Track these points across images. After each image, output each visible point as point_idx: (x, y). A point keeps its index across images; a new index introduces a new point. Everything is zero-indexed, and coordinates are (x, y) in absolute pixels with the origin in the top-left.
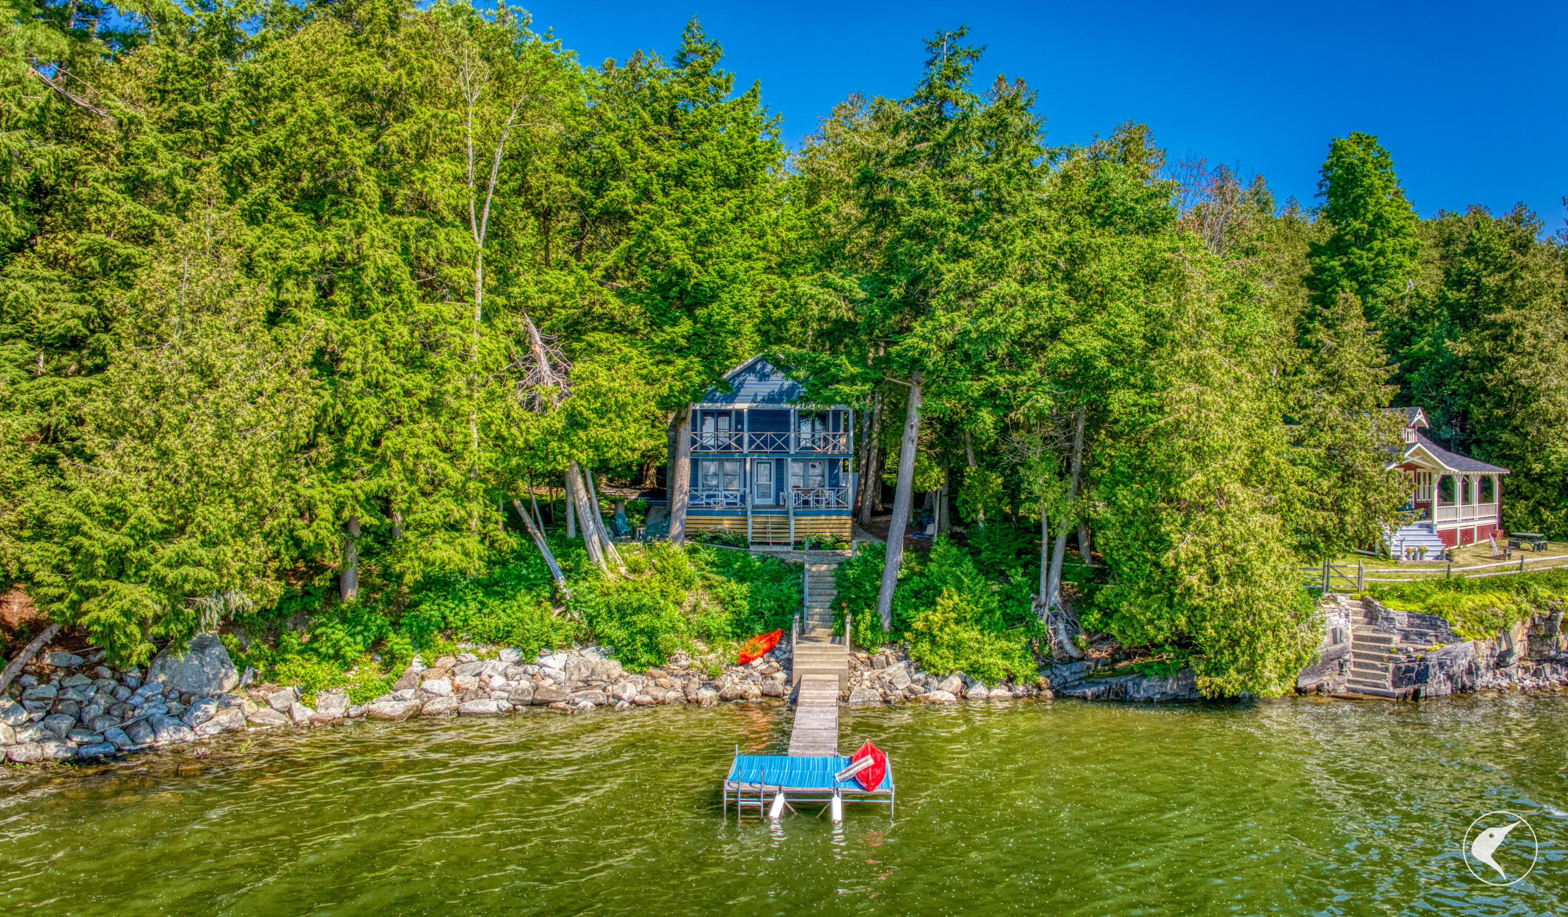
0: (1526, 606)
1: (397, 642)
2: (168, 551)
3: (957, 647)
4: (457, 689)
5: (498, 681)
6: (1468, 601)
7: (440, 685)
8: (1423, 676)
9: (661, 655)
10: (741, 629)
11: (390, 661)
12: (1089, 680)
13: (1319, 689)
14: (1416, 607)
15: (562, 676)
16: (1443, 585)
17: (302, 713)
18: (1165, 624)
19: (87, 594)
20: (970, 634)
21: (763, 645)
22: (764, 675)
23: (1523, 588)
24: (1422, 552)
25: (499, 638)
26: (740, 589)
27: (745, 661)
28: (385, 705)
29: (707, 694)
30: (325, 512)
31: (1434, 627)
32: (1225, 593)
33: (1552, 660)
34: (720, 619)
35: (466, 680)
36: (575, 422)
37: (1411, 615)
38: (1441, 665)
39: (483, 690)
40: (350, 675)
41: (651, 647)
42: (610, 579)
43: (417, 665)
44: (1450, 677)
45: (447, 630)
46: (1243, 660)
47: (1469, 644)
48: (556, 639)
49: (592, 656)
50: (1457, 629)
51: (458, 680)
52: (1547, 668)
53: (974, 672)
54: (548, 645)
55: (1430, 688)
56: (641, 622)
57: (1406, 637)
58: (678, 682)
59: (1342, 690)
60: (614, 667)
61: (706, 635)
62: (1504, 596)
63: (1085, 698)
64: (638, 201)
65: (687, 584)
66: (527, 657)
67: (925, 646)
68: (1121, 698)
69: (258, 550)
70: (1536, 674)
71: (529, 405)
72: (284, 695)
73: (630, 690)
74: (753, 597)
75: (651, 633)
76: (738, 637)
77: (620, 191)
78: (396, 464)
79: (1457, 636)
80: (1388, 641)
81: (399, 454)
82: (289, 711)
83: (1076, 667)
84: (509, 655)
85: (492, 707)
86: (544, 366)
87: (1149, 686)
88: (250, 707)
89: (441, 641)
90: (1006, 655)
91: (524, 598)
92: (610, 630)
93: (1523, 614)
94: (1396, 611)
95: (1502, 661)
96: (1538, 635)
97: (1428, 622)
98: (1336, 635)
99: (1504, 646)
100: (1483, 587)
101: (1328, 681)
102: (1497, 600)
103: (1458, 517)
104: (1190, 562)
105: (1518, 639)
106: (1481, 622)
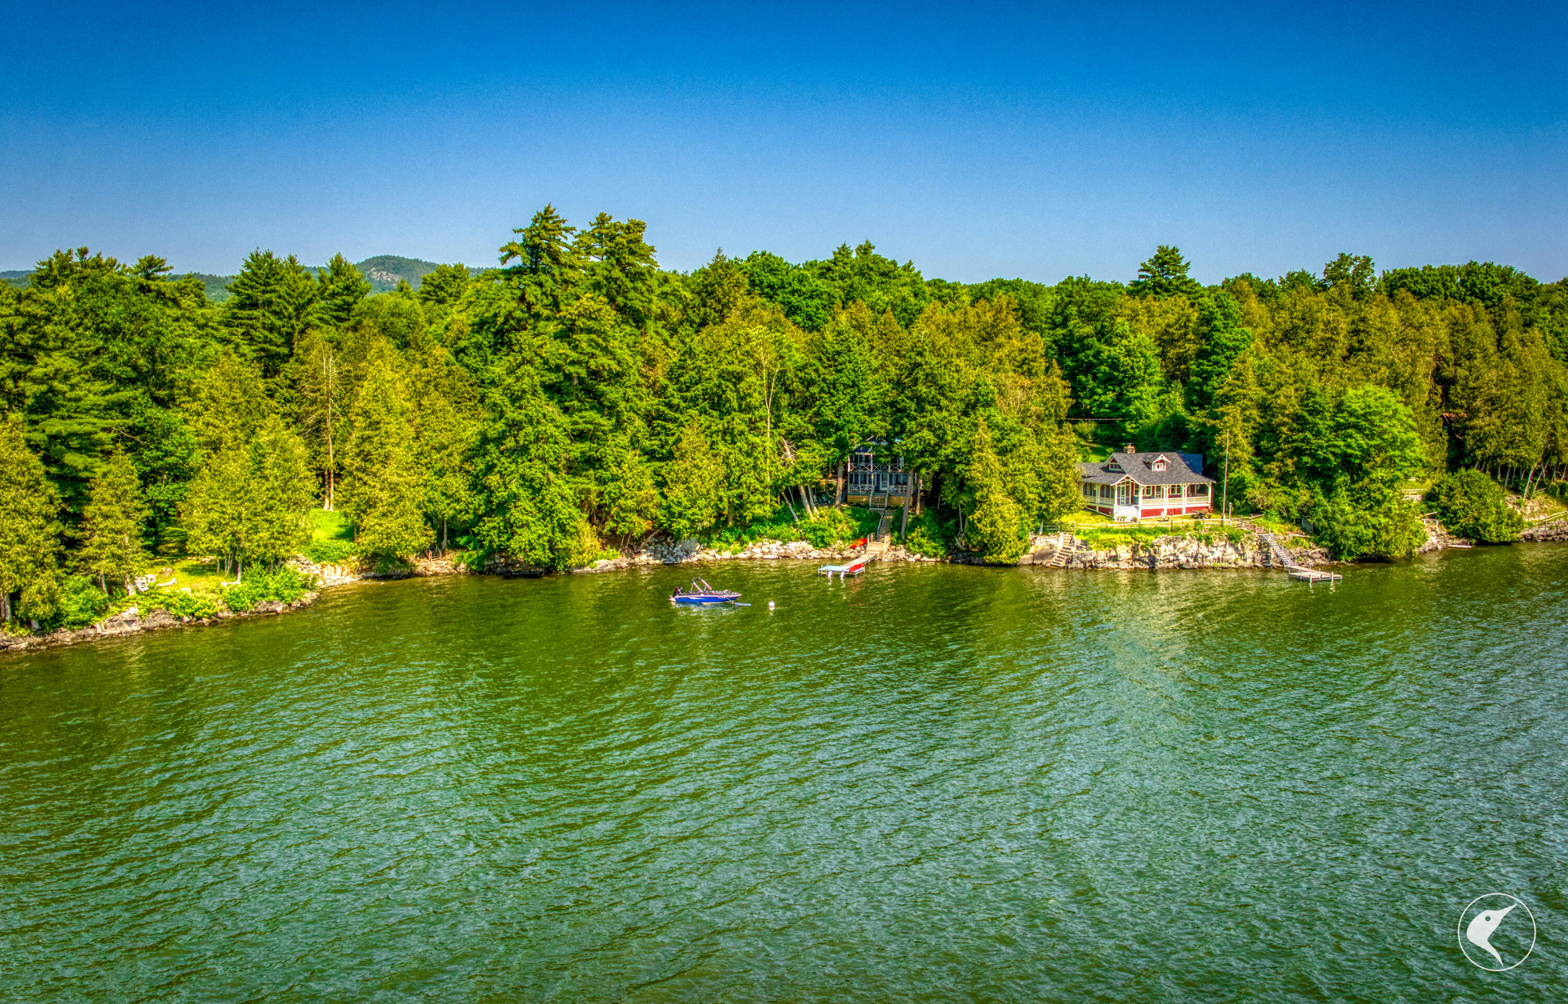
0: (1130, 539)
1: (745, 538)
2: (690, 512)
3: (920, 546)
4: (762, 552)
5: (774, 550)
6: (1103, 537)
7: (757, 550)
8: (1072, 561)
9: (826, 545)
10: (855, 537)
11: (743, 543)
13: (1040, 563)
14: (1085, 538)
15: (794, 549)
16: (1104, 531)
17: (719, 557)
18: (976, 539)
19: (673, 523)
20: (925, 542)
21: (861, 542)
22: (857, 550)
24: (1123, 517)
25: (776, 537)
26: (855, 524)
27: (854, 547)
28: (741, 555)
29: (838, 556)
30: (725, 500)
31: (1087, 545)
32: (989, 530)
33: (1139, 560)
34: (849, 533)
35: (765, 549)
36: (797, 472)
37: (1082, 541)
38: (1080, 558)
39: (770, 552)
40: (732, 546)
41: (822, 541)
42: (813, 519)
43: (751, 544)
44: (1083, 562)
45: (760, 535)
46: (999, 551)
47: (1095, 552)
48: (793, 538)
49: (804, 544)
50: (1094, 547)
51: (763, 549)
52: (1137, 563)
53: (925, 553)
54: (791, 540)
55: (1074, 565)
56: (819, 533)
57: (1077, 548)
58: (830, 553)
59: (1048, 564)
60: (811, 547)
61: (843, 538)
62: (1123, 536)
63: (959, 562)
64: (819, 392)
65: (840, 522)
66: (784, 543)
67: (911, 544)
68: (969, 563)
69: (710, 511)
70: (1132, 565)
71: (784, 465)
72: (712, 552)
73: (815, 554)
74: (860, 526)
75: (823, 537)
76: (853, 539)
79: (1093, 549)
80: (1070, 549)
82: (714, 556)
83: (965, 554)
84: (779, 543)
85: (771, 557)
86: (788, 452)
87: (975, 560)
88: (703, 554)
89: (758, 538)
90: (935, 548)
91: (784, 525)
92: (811, 536)
93: (1127, 543)
94: (1078, 540)
95: (1115, 559)
96: (1135, 550)
97: (1085, 543)
98: (1051, 546)
99: (1113, 553)
100: (1116, 532)
101: (1044, 562)
102: (1117, 537)
103: (1165, 504)
104: (979, 521)
105: (1124, 552)
106: (1105, 545)
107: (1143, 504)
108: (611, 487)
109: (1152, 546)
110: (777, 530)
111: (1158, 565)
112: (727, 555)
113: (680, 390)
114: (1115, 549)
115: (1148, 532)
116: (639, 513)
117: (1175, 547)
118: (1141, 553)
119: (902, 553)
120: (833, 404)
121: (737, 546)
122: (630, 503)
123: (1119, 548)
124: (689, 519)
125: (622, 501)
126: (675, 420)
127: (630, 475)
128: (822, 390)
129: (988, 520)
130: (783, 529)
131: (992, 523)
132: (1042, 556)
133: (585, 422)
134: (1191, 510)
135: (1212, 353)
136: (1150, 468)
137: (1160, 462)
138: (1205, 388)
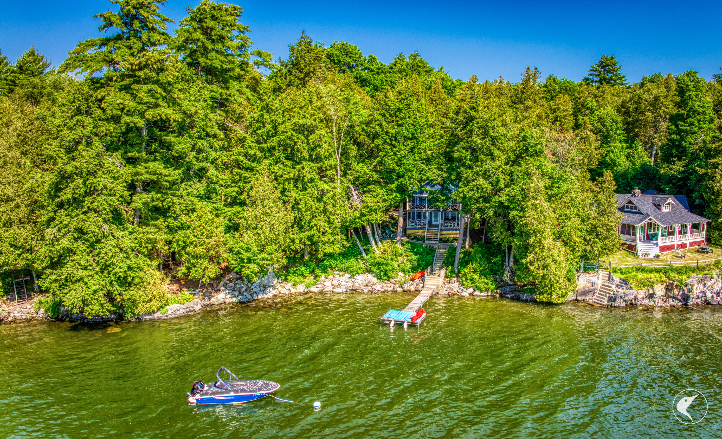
0: (664, 279)
1: (318, 272)
2: (260, 256)
3: (473, 281)
4: (333, 285)
5: (343, 283)
6: (640, 276)
7: (328, 283)
8: (615, 300)
9: (389, 277)
10: (414, 269)
11: (316, 277)
12: (512, 292)
13: (584, 300)
14: (623, 277)
15: (361, 282)
16: (638, 270)
17: (293, 291)
18: (527, 279)
19: (243, 267)
20: (476, 277)
21: (419, 275)
22: (417, 285)
23: (665, 273)
24: (648, 254)
25: (346, 270)
26: (415, 258)
27: (413, 280)
28: (314, 289)
29: (399, 290)
30: (297, 241)
31: (626, 284)
32: (541, 273)
33: (672, 297)
34: (408, 266)
35: (335, 283)
36: (362, 215)
37: (621, 279)
38: (621, 297)
39: (339, 286)
40: (306, 280)
41: (386, 275)
42: (378, 253)
43: (323, 278)
44: (625, 301)
45: (332, 268)
46: (549, 291)
47: (634, 291)
48: (360, 271)
49: (370, 277)
50: (633, 286)
51: (333, 282)
52: (670, 300)
53: (477, 288)
54: (358, 273)
55: (617, 304)
56: (383, 267)
57: (617, 286)
58: (392, 285)
59: (591, 302)
60: (375, 280)
61: (403, 271)
62: (657, 275)
63: (508, 298)
64: (383, 144)
65: (401, 255)
66: (352, 276)
67: (464, 279)
68: (518, 299)
69: (281, 254)
70: (666, 302)
71: (351, 208)
72: (288, 286)
73: (379, 287)
74: (418, 260)
75: (386, 271)
76: (412, 272)
77: (378, 142)
78: (315, 228)
79: (631, 288)
80: (610, 287)
81: (316, 225)
82: (289, 290)
83: (512, 287)
84: (347, 275)
85: (340, 290)
86: (355, 197)
87: (525, 297)
88: (280, 289)
89: (330, 271)
90: (486, 284)
91: (353, 259)
92: (375, 269)
93: (662, 282)
94: (617, 277)
95: (651, 296)
96: (669, 289)
97: (625, 282)
98: (593, 284)
99: (651, 292)
100: (651, 271)
101: (587, 298)
102: (653, 276)
103: (676, 240)
104: (531, 263)
105: (659, 290)
106: (642, 284)
107: (661, 242)
108: (179, 235)
109: (686, 285)
110: (347, 263)
111: (690, 302)
112: (301, 288)
113: (258, 142)
114: (652, 288)
115: (679, 271)
116: (211, 259)
117: (705, 285)
118: (676, 291)
119: (455, 286)
120: (395, 154)
121: (310, 279)
122: (199, 250)
123: (656, 287)
124: (258, 264)
125: (190, 249)
126: (251, 169)
127: (198, 223)
128: (385, 142)
129: (541, 263)
130: (352, 262)
131: (545, 267)
132: (585, 293)
133: (148, 172)
134: (692, 244)
135: (688, 116)
136: (660, 209)
137: (669, 204)
138: (683, 144)
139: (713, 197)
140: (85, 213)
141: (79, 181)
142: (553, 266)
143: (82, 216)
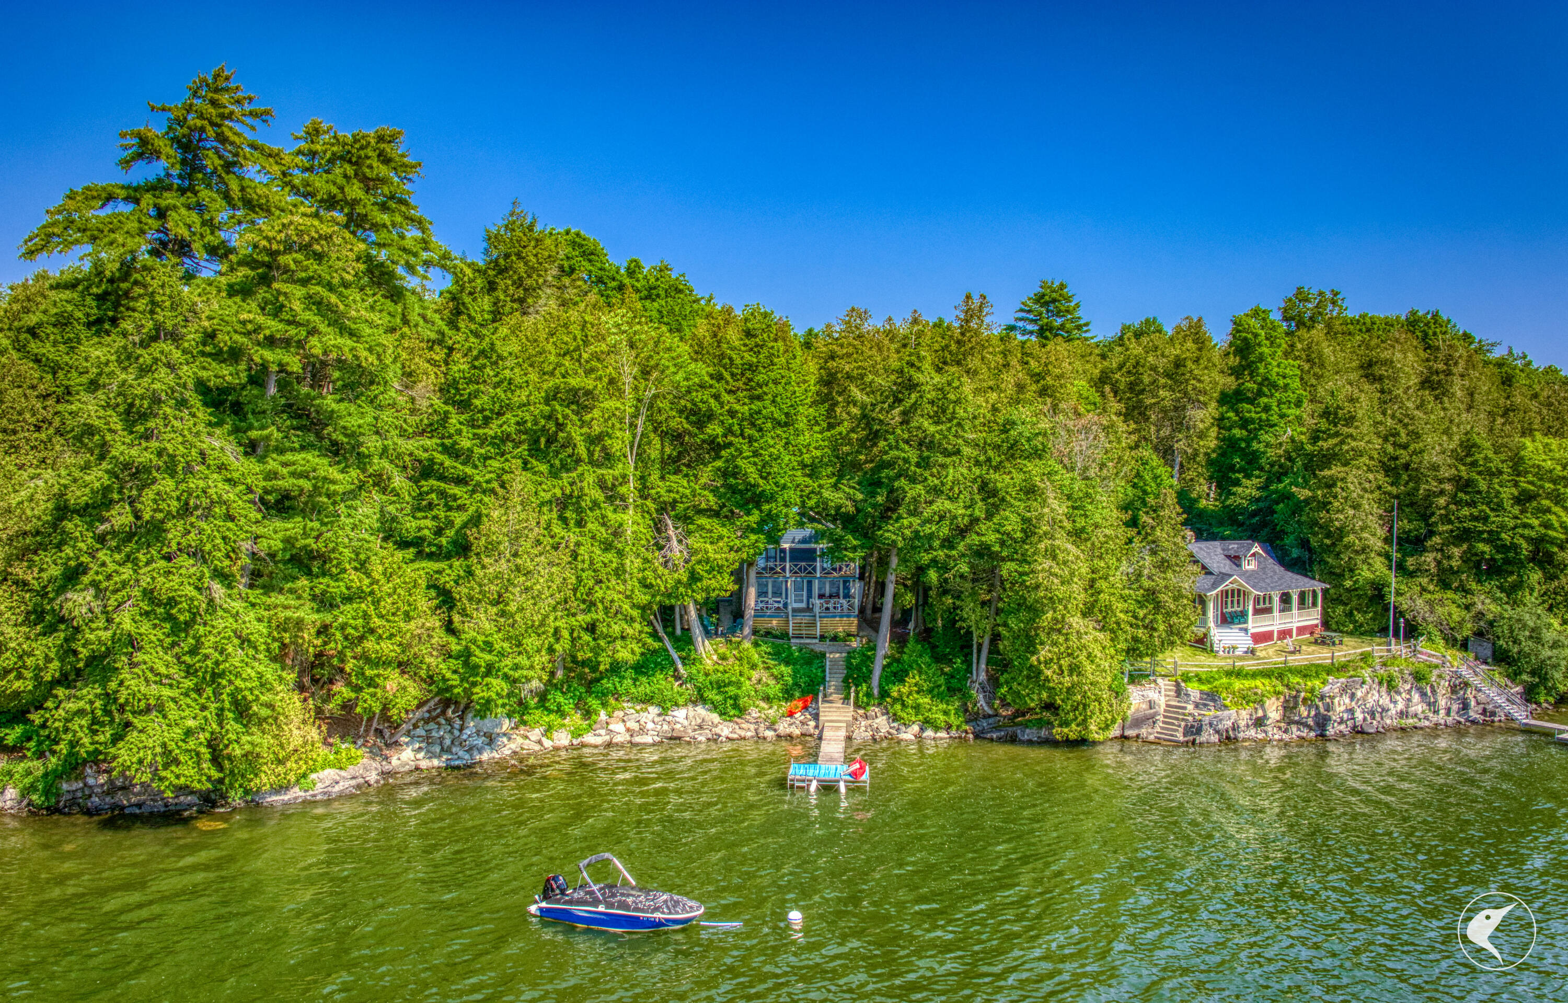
0: (1280, 688)
1: (594, 703)
2: (510, 662)
3: (917, 708)
4: (628, 730)
5: (650, 726)
6: (1237, 684)
7: (617, 727)
8: (1199, 731)
9: (742, 711)
10: (788, 694)
11: (588, 714)
12: (997, 728)
13: (1138, 736)
14: (1205, 688)
15: (686, 723)
16: (1229, 674)
17: (547, 743)
18: (1035, 697)
19: (474, 684)
20: (925, 700)
21: (800, 704)
22: (803, 723)
23: (1280, 676)
24: (1234, 648)
25: (647, 700)
26: (786, 670)
27: (791, 714)
28: (589, 738)
29: (769, 734)
31: (1214, 700)
32: (1067, 681)
33: (1297, 723)
34: (774, 689)
35: (632, 725)
36: (694, 577)
37: (1202, 692)
38: (1211, 724)
39: (642, 730)
40: (566, 721)
41: (736, 706)
42: (709, 664)
43: (603, 716)
44: (1217, 732)
45: (618, 697)
46: (1080, 718)
47: (1233, 711)
48: (681, 701)
49: (701, 711)
50: (1227, 703)
51: (629, 724)
52: (1294, 728)
53: (927, 723)
54: (676, 704)
55: (1203, 738)
56: (732, 690)
57: (1197, 706)
58: (752, 727)
59: (1151, 738)
60: (715, 717)
61: (767, 699)
62: (1266, 681)
63: (992, 740)
64: (725, 436)
65: (754, 667)
66: (664, 712)
67: (898, 707)
68: (1013, 740)
69: (544, 658)
70: (1286, 731)
71: (665, 564)
72: (536, 734)
73: (725, 730)
74: (794, 676)
75: (736, 698)
76: (787, 700)
77: (715, 429)
78: (600, 606)
79: (1226, 707)
80: (1184, 708)
81: (602, 601)
82: (540, 742)
83: (991, 720)
84: (654, 710)
85: (648, 739)
86: (674, 542)
87: (1029, 734)
88: (520, 740)
89: (612, 701)
90: (946, 713)
91: (659, 675)
92: (712, 695)
93: (1278, 693)
94: (1194, 690)
95: (1259, 723)
96: (1289, 707)
97: (1211, 697)
98: (1151, 704)
99: (1260, 713)
100: (1254, 675)
101: (1143, 732)
102: (1260, 684)
103: (1275, 622)
104: (1048, 662)
105: (1273, 709)
106: (1244, 698)
107: (1255, 624)
108: (347, 614)
109: (1322, 698)
110: (644, 688)
111: (1331, 731)
112: (562, 738)
113: (472, 424)
114: (1262, 706)
115: (1303, 674)
116: (403, 666)
117: (1352, 696)
118: (1303, 710)
119: (882, 723)
120: (756, 454)
121: (576, 719)
122: (388, 648)
123: (1268, 703)
124: (506, 677)
125: (370, 644)
126: (461, 481)
127: (387, 588)
128: (729, 431)
129: (1065, 663)
130: (661, 682)
131: (1075, 669)
132: (1138, 722)
133: (293, 474)
134: (1301, 630)
135: (1260, 393)
136: (1239, 566)
137: (1254, 555)
138: (1255, 445)
139: (1328, 542)
140: (168, 558)
141: (167, 484)
142: (1089, 668)
143: (162, 564)
